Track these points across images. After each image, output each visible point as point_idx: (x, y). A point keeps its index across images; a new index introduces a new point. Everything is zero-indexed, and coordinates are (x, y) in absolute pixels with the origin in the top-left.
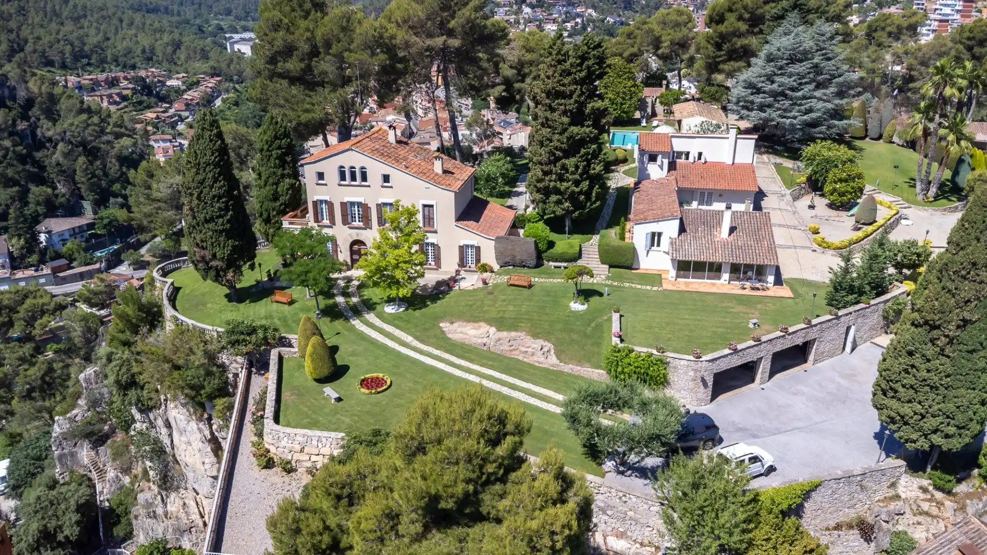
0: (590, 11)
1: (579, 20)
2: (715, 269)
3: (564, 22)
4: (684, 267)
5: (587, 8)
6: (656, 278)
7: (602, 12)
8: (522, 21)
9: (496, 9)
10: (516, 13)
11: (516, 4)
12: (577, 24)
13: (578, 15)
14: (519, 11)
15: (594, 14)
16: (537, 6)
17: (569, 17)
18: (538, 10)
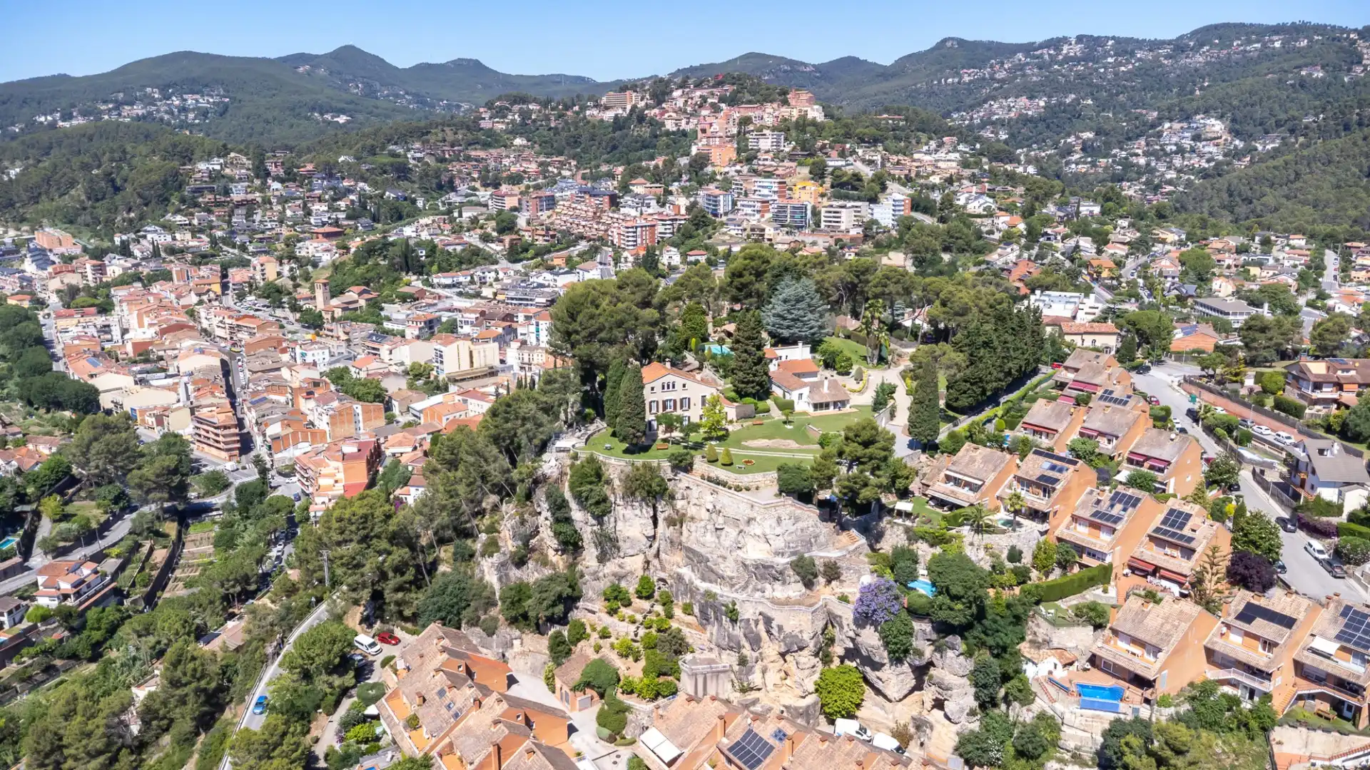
0: (361, 184)
1: (352, 197)
2: (827, 406)
3: (335, 200)
4: (817, 406)
5: (357, 181)
6: (805, 413)
7: (374, 184)
8: (274, 200)
9: (232, 186)
10: (262, 191)
11: (257, 177)
12: (352, 202)
13: (350, 191)
14: (263, 188)
15: (367, 188)
16: (289, 180)
17: (340, 194)
18: (290, 184)
